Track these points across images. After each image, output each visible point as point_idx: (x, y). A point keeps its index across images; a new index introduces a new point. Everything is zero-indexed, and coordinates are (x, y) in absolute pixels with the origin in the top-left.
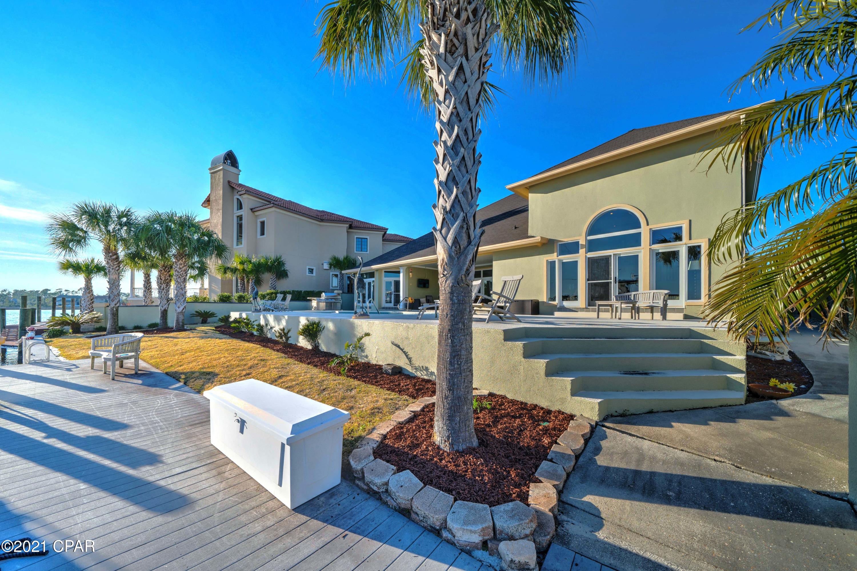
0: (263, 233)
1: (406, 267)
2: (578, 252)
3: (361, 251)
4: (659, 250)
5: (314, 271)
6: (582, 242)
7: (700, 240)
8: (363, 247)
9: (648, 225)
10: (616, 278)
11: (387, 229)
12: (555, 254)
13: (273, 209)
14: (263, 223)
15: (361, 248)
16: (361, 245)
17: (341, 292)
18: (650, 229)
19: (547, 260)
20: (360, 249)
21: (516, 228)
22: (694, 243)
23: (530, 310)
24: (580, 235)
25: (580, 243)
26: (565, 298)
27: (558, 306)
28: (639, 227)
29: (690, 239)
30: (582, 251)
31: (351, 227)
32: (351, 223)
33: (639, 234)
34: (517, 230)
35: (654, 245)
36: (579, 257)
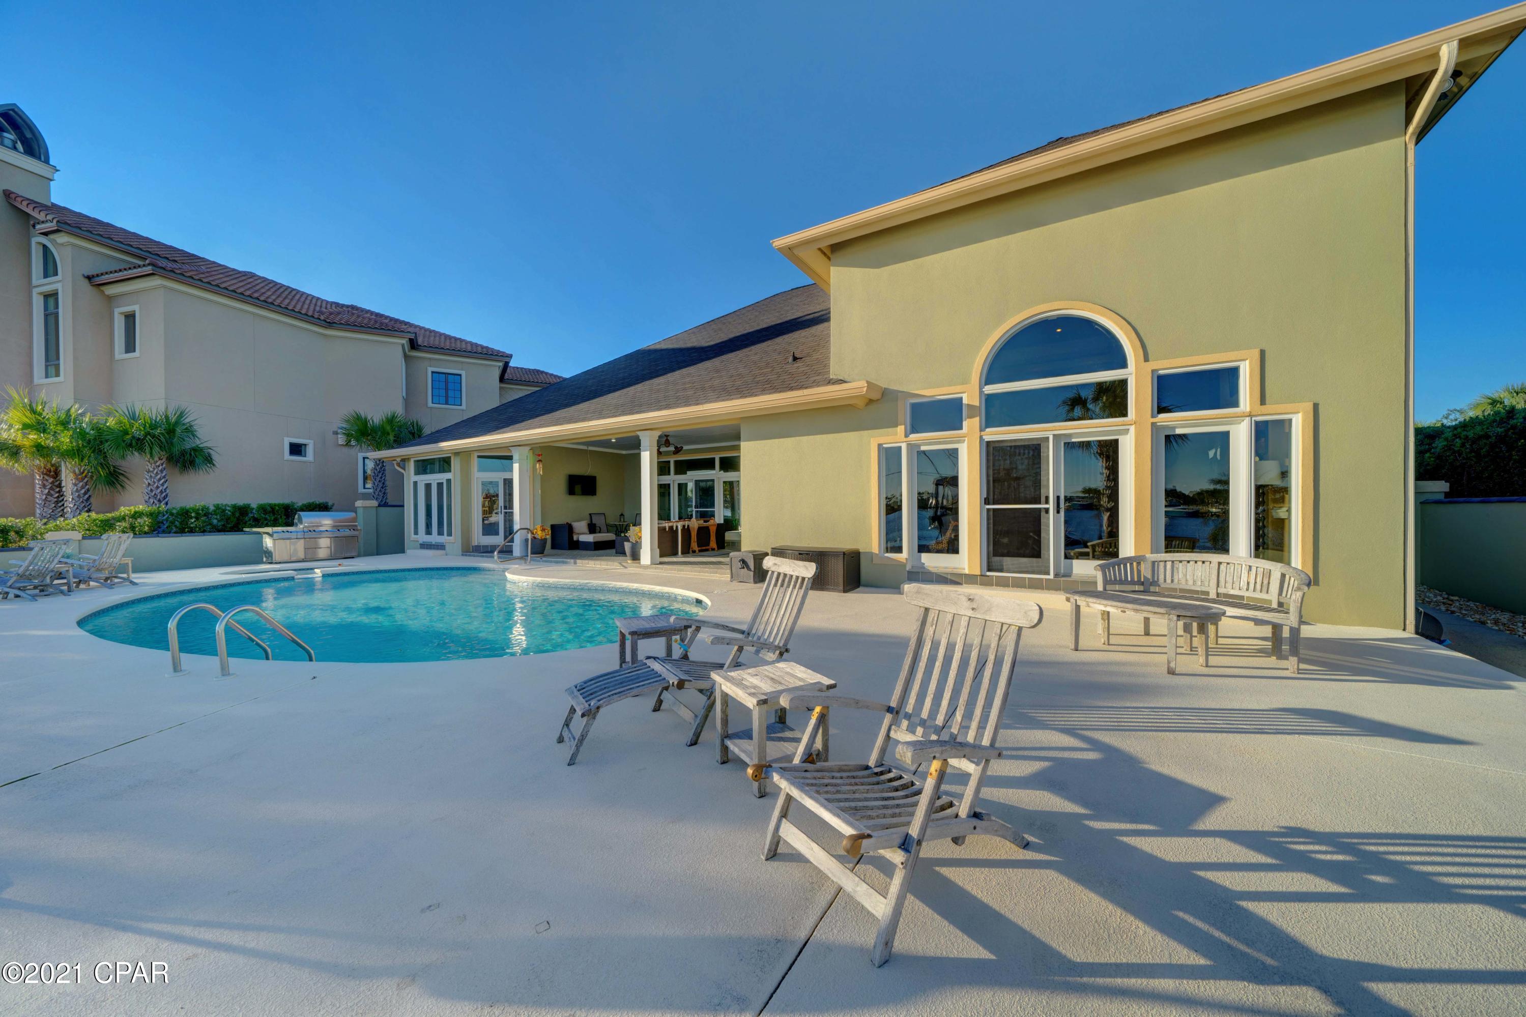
0: (130, 346)
1: (526, 448)
3: (447, 403)
4: (1174, 428)
5: (310, 451)
6: (970, 397)
8: (451, 393)
9: (1146, 359)
10: (1058, 498)
11: (510, 356)
12: (901, 429)
13: (156, 281)
14: (130, 318)
15: (447, 397)
16: (447, 390)
17: (375, 503)
18: (1153, 371)
19: (880, 446)
20: (443, 400)
21: (795, 359)
22: (1270, 413)
23: (841, 580)
24: (965, 381)
25: (965, 401)
26: (926, 546)
27: (908, 568)
28: (1123, 364)
29: (1263, 401)
30: (971, 425)
31: (413, 345)
32: (412, 336)
33: (1123, 383)
34: (799, 364)
35: (1163, 416)
36: (962, 438)
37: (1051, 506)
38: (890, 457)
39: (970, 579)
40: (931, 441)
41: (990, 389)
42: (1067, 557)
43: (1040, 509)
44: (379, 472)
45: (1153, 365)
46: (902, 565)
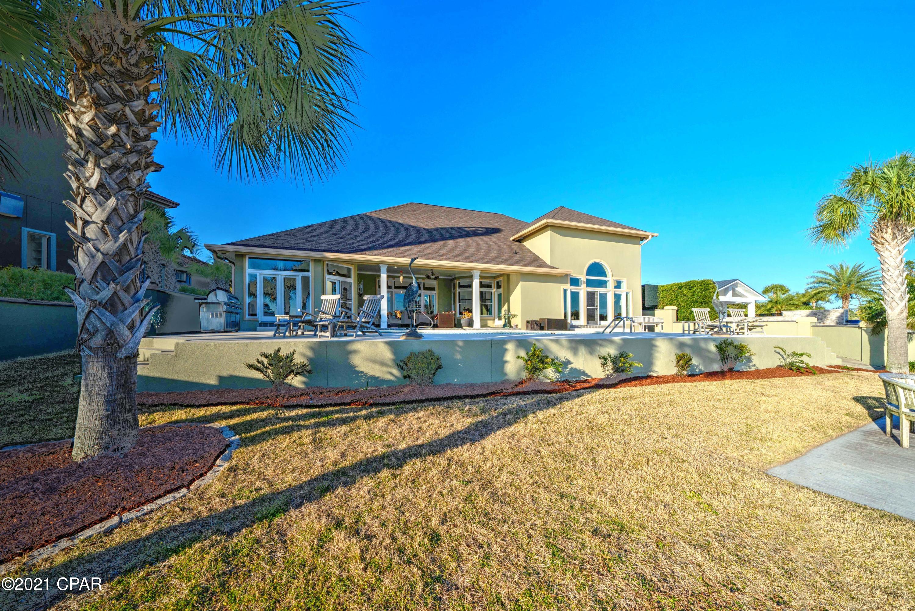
2: (580, 286)
6: (583, 278)
7: (629, 290)
12: (568, 285)
19: (563, 289)
21: (516, 253)
24: (582, 274)
26: (573, 317)
30: (584, 286)
35: (614, 289)
36: (581, 289)
37: (598, 308)
38: (565, 291)
39: (584, 327)
40: (575, 289)
41: (588, 277)
42: (600, 321)
43: (595, 309)
45: (613, 278)
46: (569, 324)
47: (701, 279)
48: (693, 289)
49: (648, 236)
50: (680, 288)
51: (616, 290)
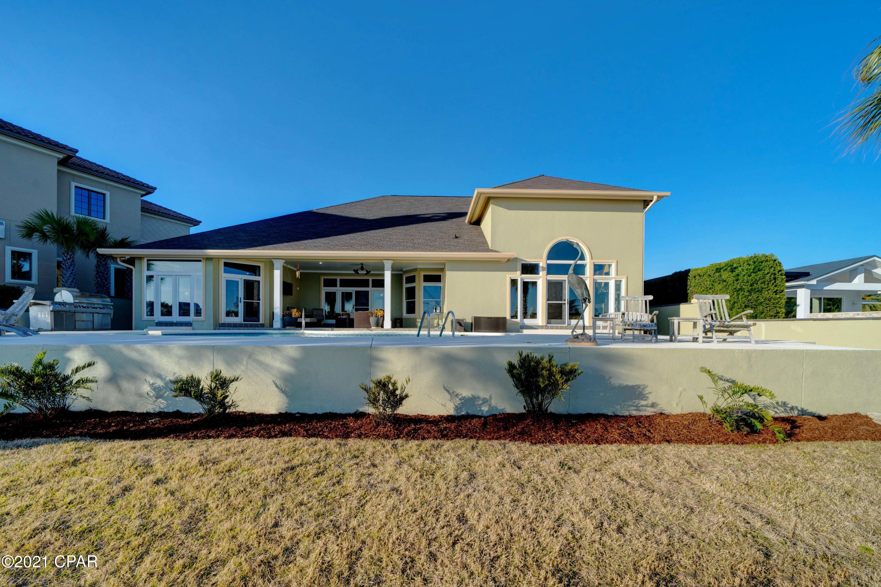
1: (284, 261)
2: (537, 273)
3: (89, 215)
4: (597, 280)
6: (542, 263)
7: (621, 277)
8: (94, 208)
9: (591, 259)
10: (568, 300)
12: (517, 272)
15: (90, 210)
16: (90, 204)
18: (593, 263)
19: (510, 277)
20: (87, 213)
22: (618, 278)
24: (540, 258)
25: (540, 265)
26: (525, 315)
27: (520, 324)
29: (616, 274)
30: (542, 273)
31: (64, 162)
33: (585, 265)
34: (461, 240)
35: (595, 276)
36: (539, 278)
37: (566, 302)
38: (514, 282)
39: (542, 327)
40: (529, 278)
41: (550, 262)
42: (570, 319)
43: (562, 304)
44: (71, 265)
45: (593, 261)
46: (518, 323)
47: (751, 254)
48: (737, 271)
49: (653, 197)
50: (718, 270)
51: (596, 277)
